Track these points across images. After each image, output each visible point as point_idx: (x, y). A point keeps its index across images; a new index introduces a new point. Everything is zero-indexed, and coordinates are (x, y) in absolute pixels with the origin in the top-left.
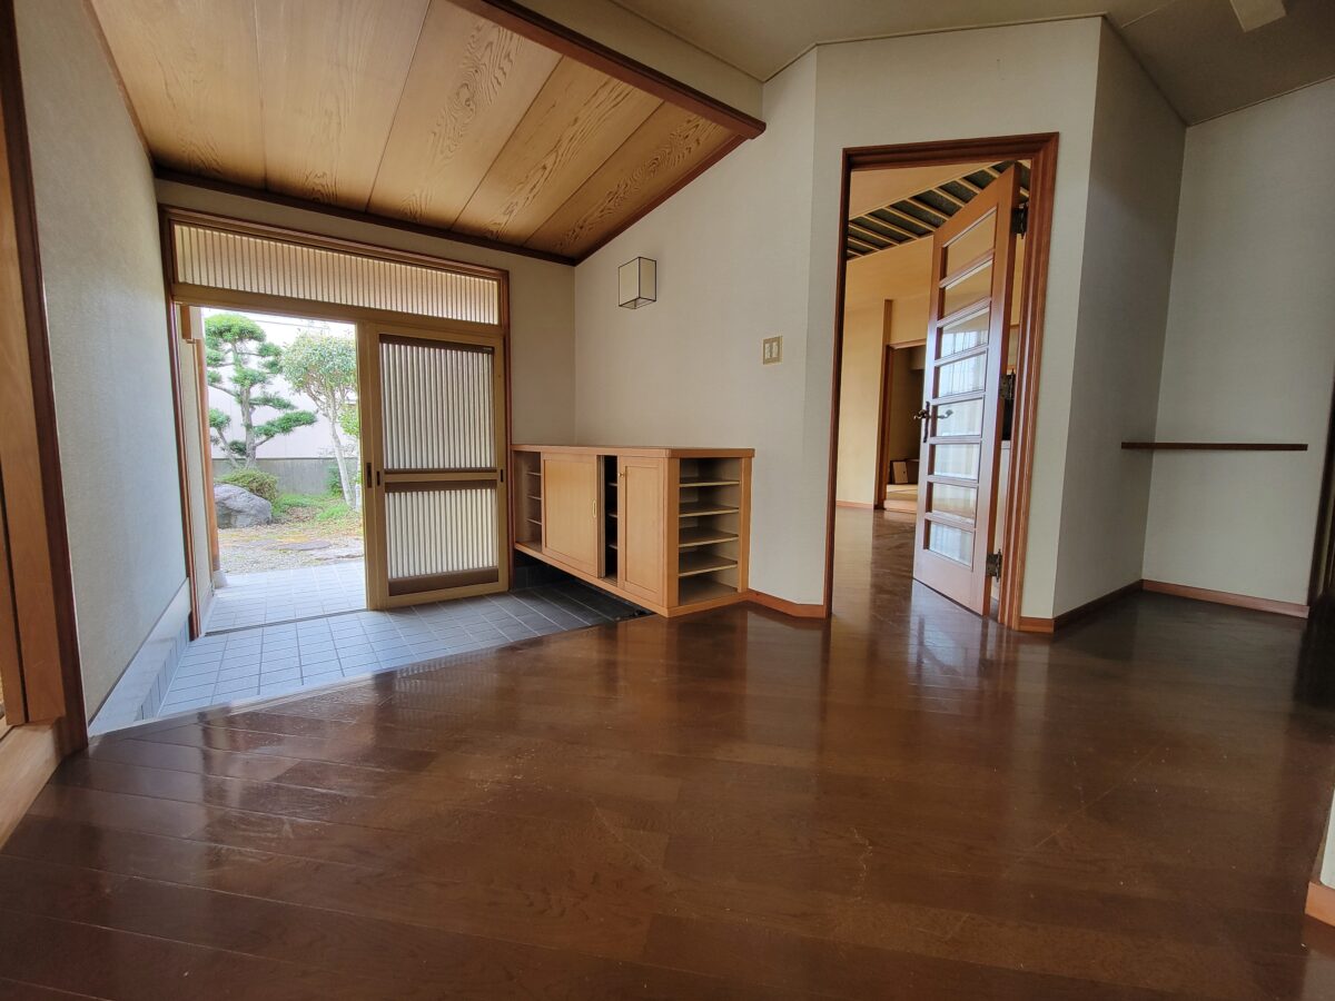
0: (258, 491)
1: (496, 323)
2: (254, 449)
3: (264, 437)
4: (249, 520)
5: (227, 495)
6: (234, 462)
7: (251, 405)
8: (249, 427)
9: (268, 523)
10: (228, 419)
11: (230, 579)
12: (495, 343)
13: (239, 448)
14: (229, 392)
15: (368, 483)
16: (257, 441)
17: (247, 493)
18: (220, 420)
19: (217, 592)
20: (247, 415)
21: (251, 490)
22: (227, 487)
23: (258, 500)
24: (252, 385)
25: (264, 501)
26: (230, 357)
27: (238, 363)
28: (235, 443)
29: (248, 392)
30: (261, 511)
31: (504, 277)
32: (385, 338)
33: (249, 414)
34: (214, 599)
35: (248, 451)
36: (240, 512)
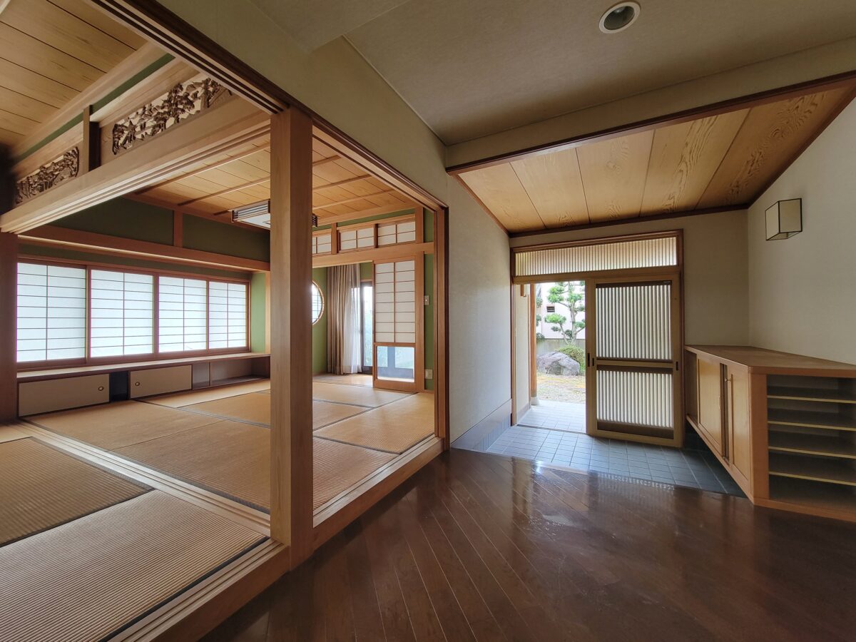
0: (575, 357)
1: (675, 264)
2: (576, 334)
3: (579, 328)
4: (568, 372)
5: (559, 358)
6: (566, 340)
7: (576, 312)
8: (573, 323)
9: (577, 375)
10: (565, 319)
11: (541, 402)
12: (674, 278)
13: (569, 333)
14: (566, 305)
15: (588, 365)
16: (577, 330)
17: (568, 358)
18: (561, 319)
19: (532, 406)
20: (573, 316)
21: (571, 356)
22: (560, 354)
23: (573, 362)
24: (575, 301)
25: (576, 363)
26: (566, 289)
27: (570, 291)
28: (568, 331)
29: (574, 305)
30: (574, 368)
31: (680, 235)
32: (599, 286)
33: (574, 316)
34: (529, 411)
35: (573, 335)
36: (564, 367)
